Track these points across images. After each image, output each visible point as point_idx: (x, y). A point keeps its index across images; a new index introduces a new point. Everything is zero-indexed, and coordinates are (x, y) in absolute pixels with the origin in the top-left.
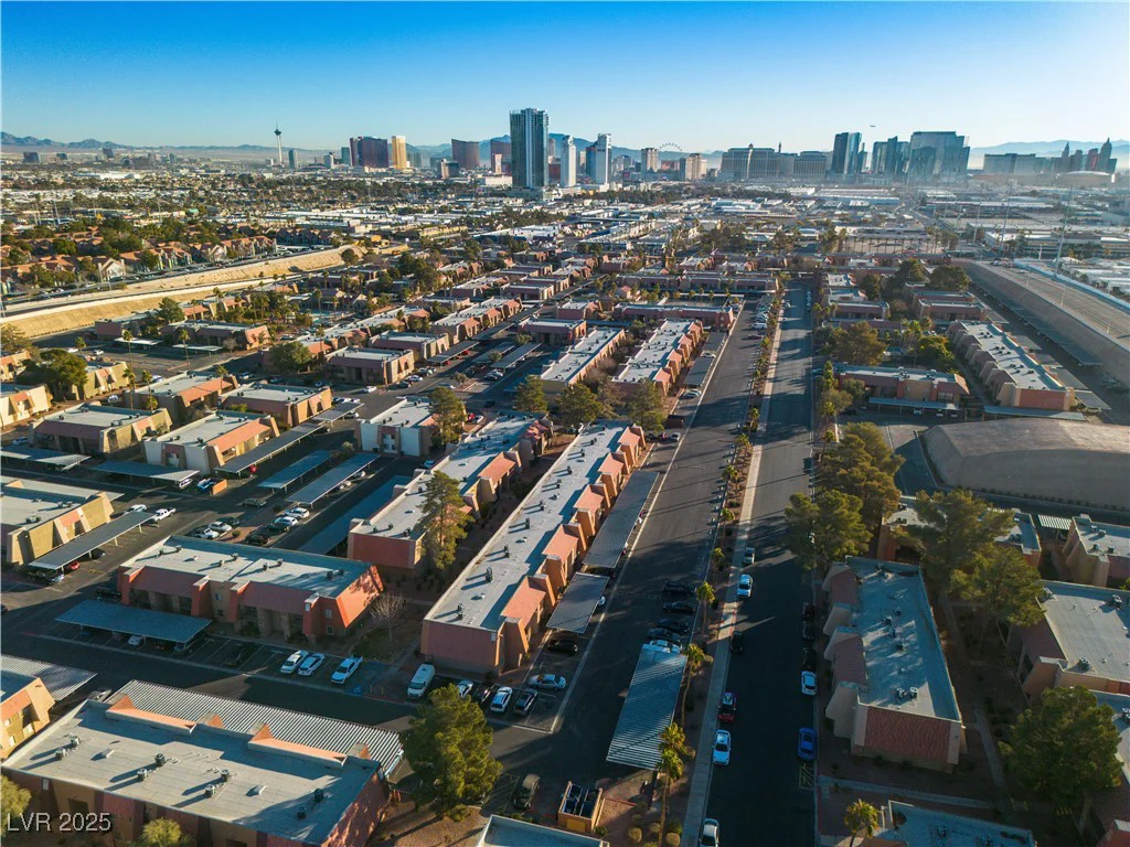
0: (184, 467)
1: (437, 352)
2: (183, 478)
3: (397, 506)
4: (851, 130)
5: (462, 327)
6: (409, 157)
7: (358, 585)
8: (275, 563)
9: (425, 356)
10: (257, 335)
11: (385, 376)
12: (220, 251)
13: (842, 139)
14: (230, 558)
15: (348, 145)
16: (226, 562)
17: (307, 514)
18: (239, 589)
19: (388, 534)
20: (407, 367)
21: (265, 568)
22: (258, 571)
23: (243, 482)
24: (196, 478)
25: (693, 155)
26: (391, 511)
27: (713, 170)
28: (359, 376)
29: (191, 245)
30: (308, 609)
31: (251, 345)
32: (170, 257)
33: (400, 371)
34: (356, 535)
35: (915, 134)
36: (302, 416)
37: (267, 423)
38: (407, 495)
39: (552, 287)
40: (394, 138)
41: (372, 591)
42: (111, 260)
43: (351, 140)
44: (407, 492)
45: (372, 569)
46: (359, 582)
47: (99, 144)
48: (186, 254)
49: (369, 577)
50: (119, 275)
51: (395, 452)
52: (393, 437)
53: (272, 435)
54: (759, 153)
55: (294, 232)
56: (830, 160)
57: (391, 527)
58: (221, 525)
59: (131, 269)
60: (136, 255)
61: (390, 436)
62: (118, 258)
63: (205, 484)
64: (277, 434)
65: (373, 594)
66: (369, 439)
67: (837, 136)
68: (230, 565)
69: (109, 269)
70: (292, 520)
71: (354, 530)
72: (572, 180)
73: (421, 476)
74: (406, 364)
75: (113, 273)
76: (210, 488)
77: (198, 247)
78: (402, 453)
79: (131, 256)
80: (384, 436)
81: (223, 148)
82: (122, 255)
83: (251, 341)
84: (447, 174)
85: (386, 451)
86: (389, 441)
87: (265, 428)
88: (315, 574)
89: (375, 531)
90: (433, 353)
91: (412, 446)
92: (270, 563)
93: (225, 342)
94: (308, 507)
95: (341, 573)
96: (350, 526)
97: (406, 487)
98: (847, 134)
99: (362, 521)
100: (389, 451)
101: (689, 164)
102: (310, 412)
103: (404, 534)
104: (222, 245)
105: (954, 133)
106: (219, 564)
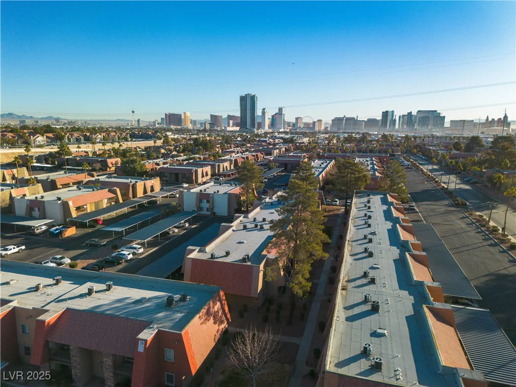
0: (43, 217)
1: (223, 170)
2: (40, 225)
3: (227, 238)
4: (390, 110)
5: (236, 161)
6: (191, 122)
7: (208, 313)
8: (103, 287)
9: (217, 172)
10: (114, 163)
11: (194, 178)
12: (100, 136)
13: (385, 114)
14: (51, 281)
15: (164, 117)
16: (45, 286)
17: (141, 251)
18: (49, 318)
19: (228, 260)
20: (207, 175)
21: (90, 292)
22: (81, 296)
23: (90, 230)
24: (50, 226)
25: (318, 120)
26: (222, 242)
27: (327, 127)
28: (177, 180)
29: (85, 133)
30: (141, 349)
31: (110, 168)
32: (72, 137)
33: (203, 176)
34: (193, 259)
35: (418, 111)
36: (140, 193)
37: (114, 192)
38: (233, 231)
39: (278, 150)
40: (185, 113)
41: (222, 322)
42: (38, 135)
43: (166, 114)
44: (234, 228)
45: (222, 293)
46: (208, 310)
47: (54, 118)
48: (81, 137)
49: (218, 304)
50: (42, 143)
51: (209, 213)
52: (208, 202)
53: (117, 201)
54: (348, 119)
55: (139, 133)
56: (380, 123)
57: (228, 254)
58: (61, 258)
59: (50, 141)
60: (53, 135)
61: (205, 201)
62: (43, 135)
63: (57, 229)
64: (121, 201)
65: (222, 326)
66: (189, 204)
67: (383, 112)
68: (49, 290)
69: (37, 139)
70: (128, 254)
71: (192, 256)
72: (267, 127)
73: (241, 218)
74: (206, 172)
75: (39, 142)
76: (61, 233)
77: (88, 134)
78: (214, 213)
79: (51, 135)
80: (201, 201)
81: (109, 120)
82: (46, 134)
83: (110, 165)
84: (209, 128)
85: (202, 212)
86: (205, 205)
87: (112, 195)
88: (150, 299)
89: (212, 256)
90: (221, 170)
91: (222, 209)
92: (97, 286)
93: (94, 165)
94: (143, 245)
95: (183, 299)
96: (185, 252)
97: (232, 225)
98: (388, 111)
99: (198, 249)
100: (205, 212)
101: (317, 124)
102: (145, 192)
103: (244, 260)
104: (101, 134)
105: (436, 111)
106: (37, 289)
